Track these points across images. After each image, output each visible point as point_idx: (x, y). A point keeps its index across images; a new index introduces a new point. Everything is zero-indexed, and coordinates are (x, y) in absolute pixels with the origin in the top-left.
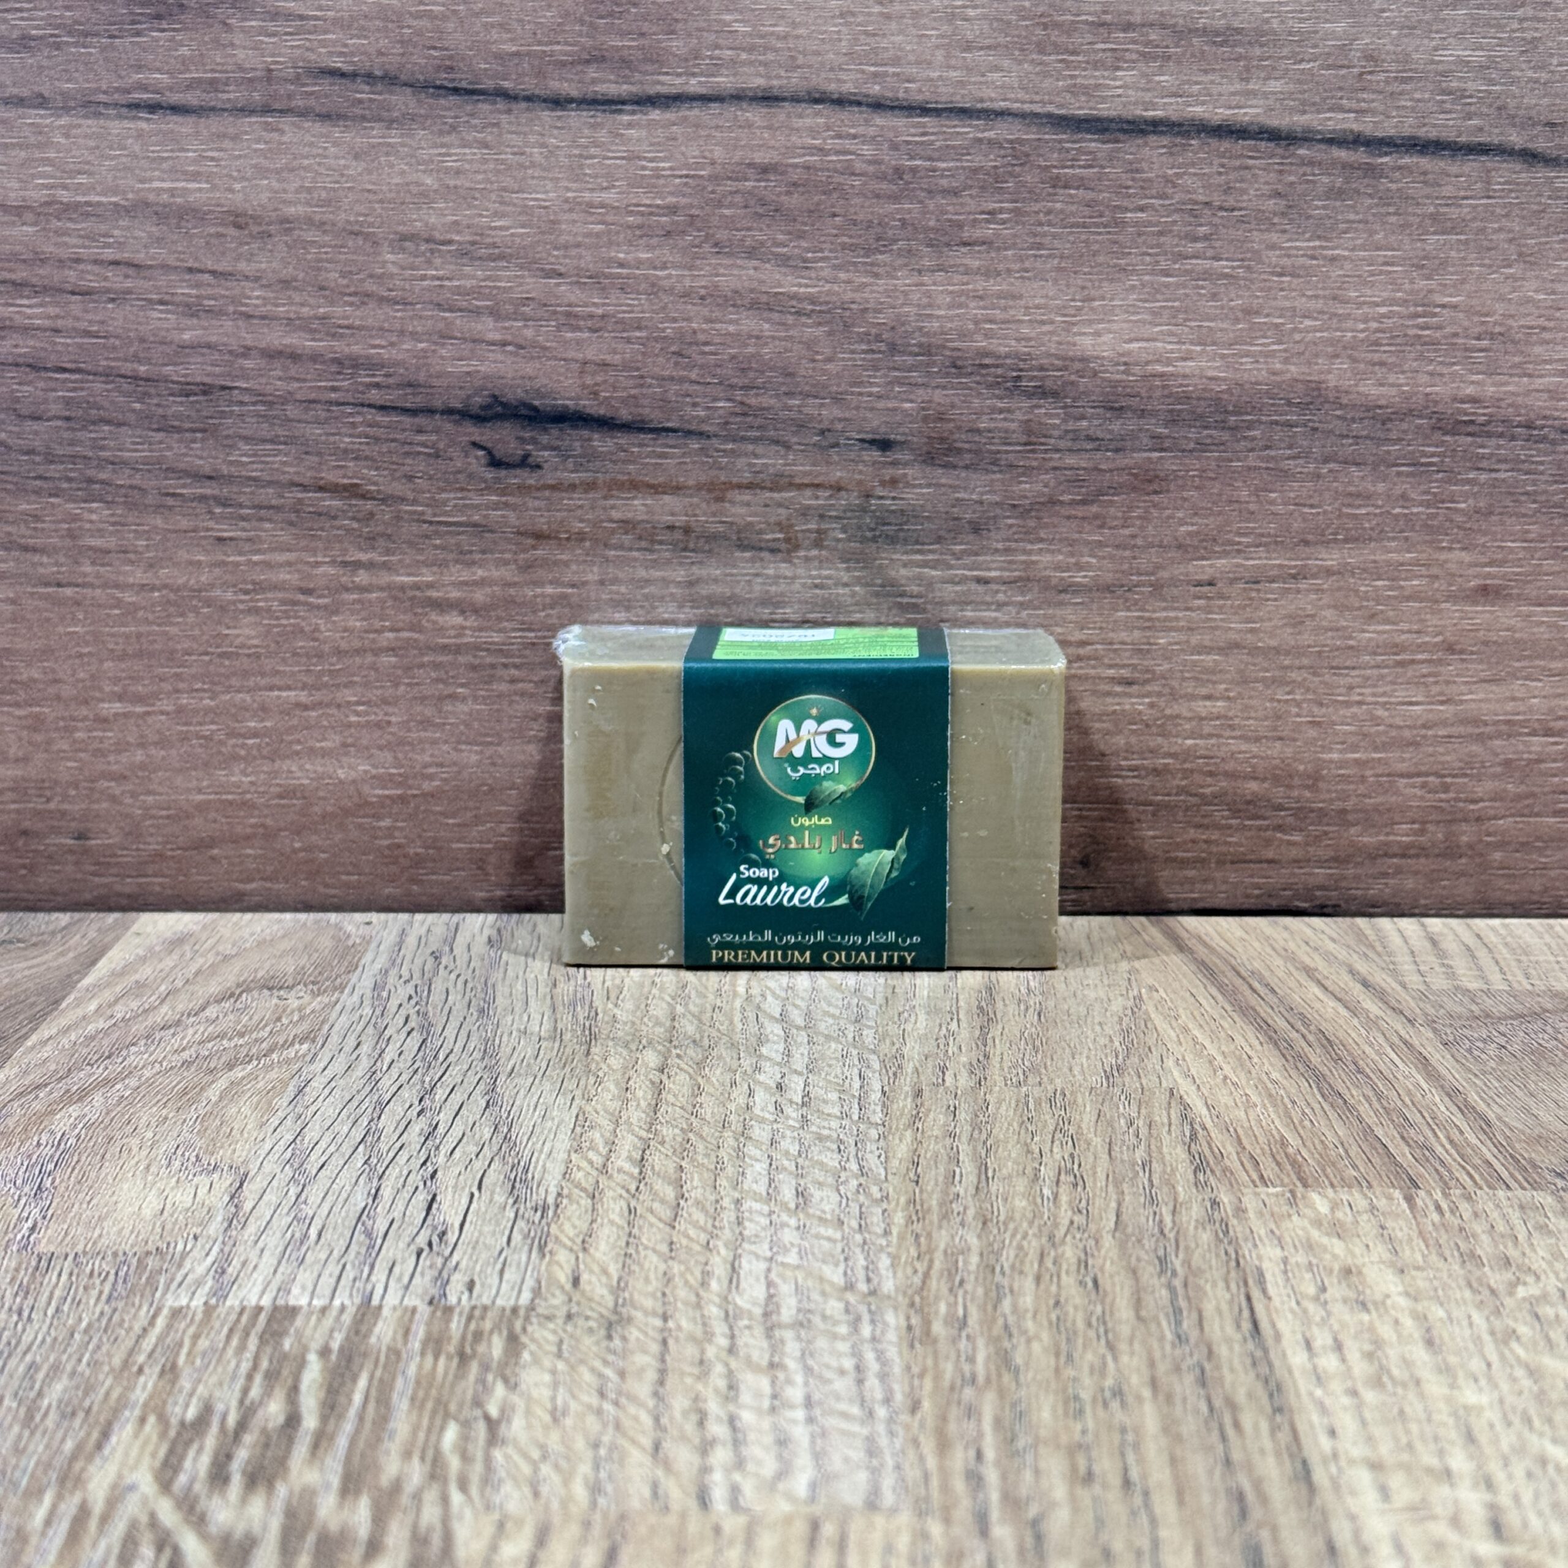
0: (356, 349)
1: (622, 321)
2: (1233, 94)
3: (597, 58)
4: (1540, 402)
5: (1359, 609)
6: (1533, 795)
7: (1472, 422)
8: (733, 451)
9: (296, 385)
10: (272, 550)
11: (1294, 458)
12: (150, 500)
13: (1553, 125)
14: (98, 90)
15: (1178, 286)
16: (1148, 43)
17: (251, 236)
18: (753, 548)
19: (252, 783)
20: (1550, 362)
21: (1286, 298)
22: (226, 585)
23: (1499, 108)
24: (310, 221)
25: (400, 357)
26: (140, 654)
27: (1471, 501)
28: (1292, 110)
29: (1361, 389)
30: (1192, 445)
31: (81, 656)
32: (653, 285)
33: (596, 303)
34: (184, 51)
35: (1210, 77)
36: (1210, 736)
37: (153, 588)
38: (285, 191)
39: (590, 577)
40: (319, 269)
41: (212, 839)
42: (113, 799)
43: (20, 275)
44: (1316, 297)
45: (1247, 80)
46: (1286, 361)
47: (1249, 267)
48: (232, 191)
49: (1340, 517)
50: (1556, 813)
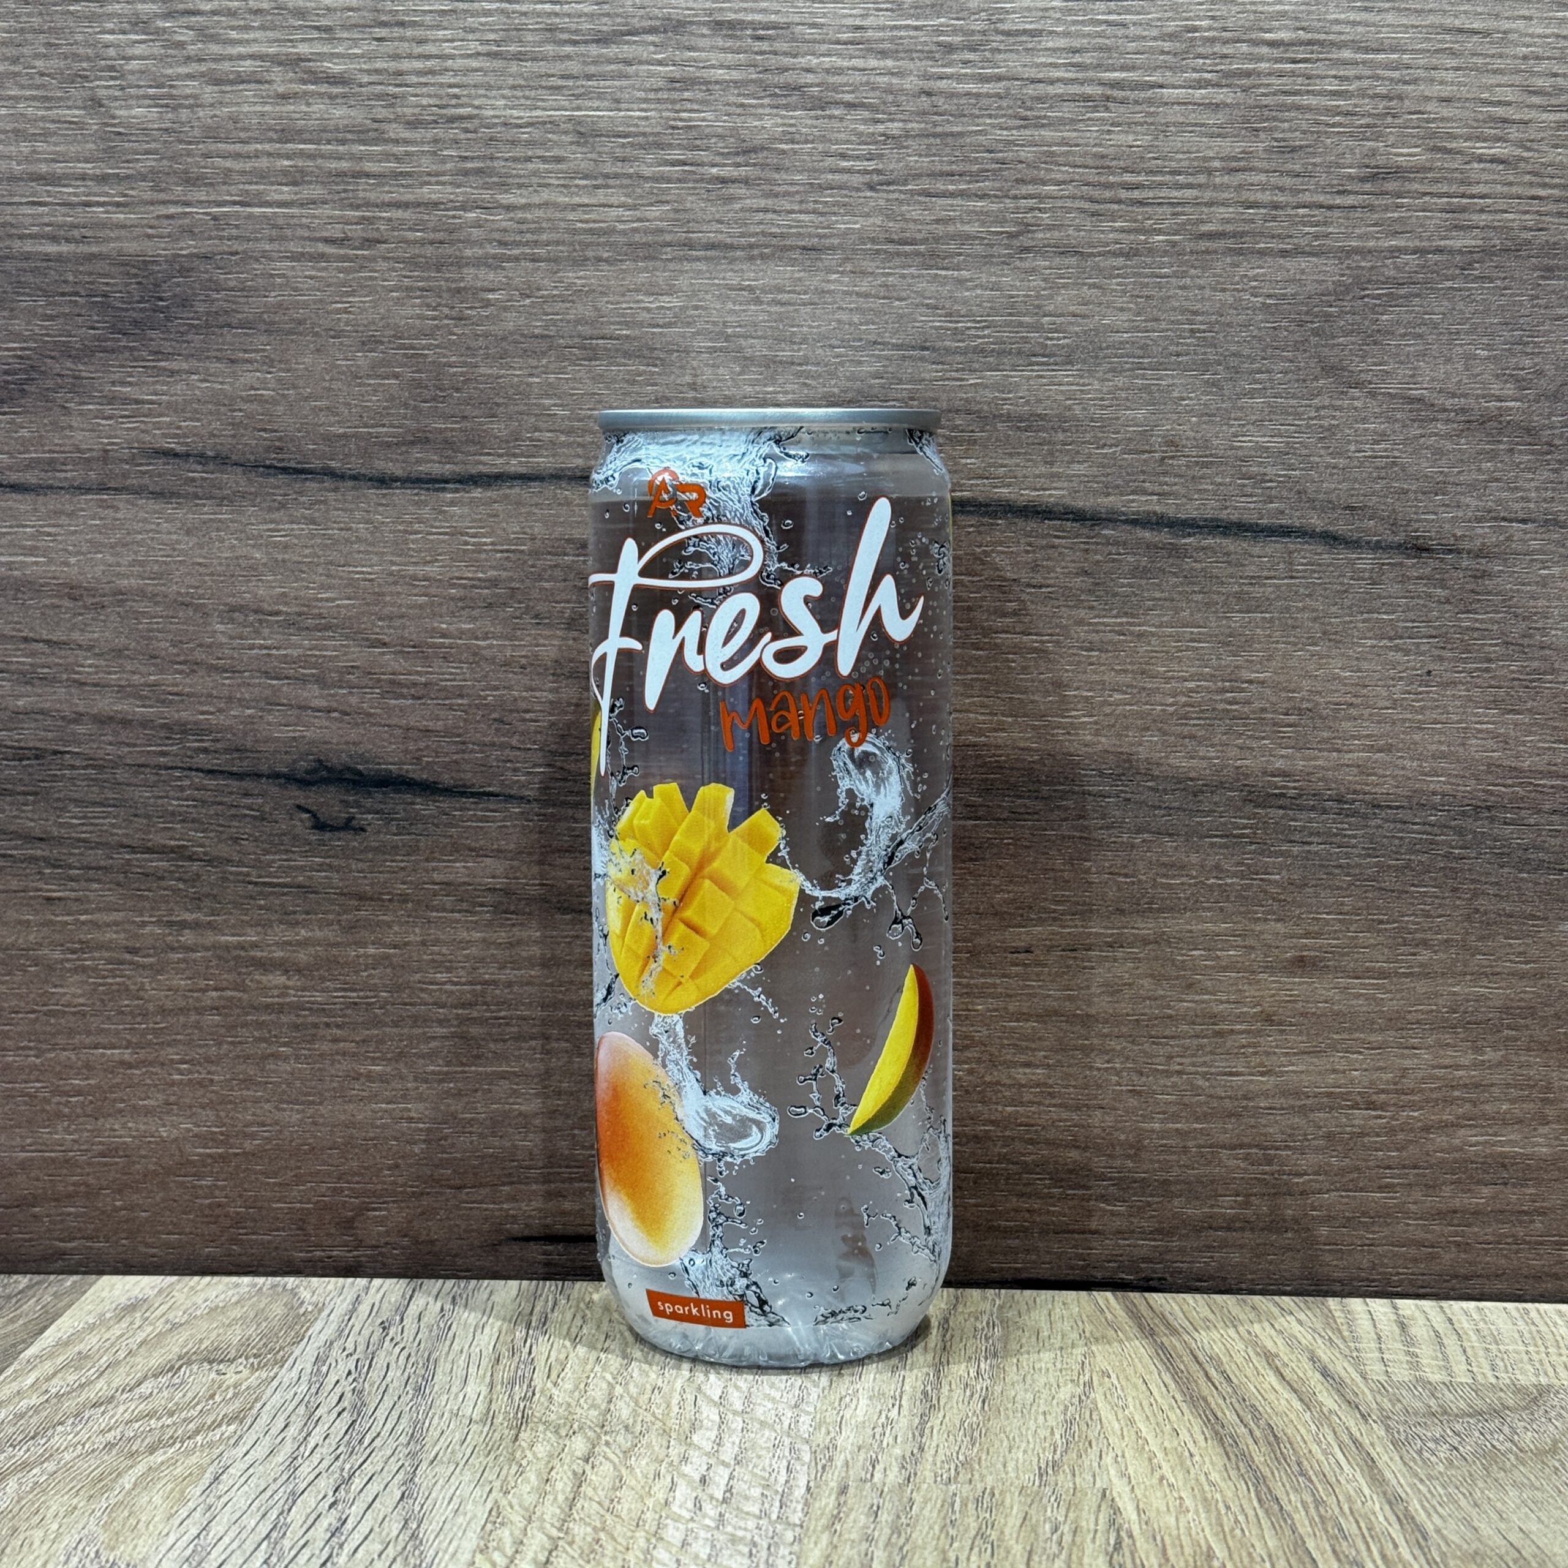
1: (444, 688)
2: (1039, 476)
3: (421, 440)
4: (1350, 777)
5: (1177, 978)
6: (1357, 1169)
7: (1283, 795)
8: (553, 815)
9: (126, 749)
10: (99, 910)
11: (1108, 828)
17: (85, 607)
18: (574, 911)
19: (74, 1141)
22: (53, 944)
24: (142, 593)
25: (228, 723)
27: (1284, 873)
28: (1095, 492)
29: (1170, 761)
30: (1005, 815)
32: (475, 654)
33: (419, 672)
34: (24, 433)
38: (119, 565)
39: (412, 938)
40: (150, 638)
41: (35, 1197)
44: (1125, 671)
45: (1052, 464)
46: (1097, 733)
47: (1058, 642)
48: (66, 564)
49: (1154, 887)
50: (1381, 1188)
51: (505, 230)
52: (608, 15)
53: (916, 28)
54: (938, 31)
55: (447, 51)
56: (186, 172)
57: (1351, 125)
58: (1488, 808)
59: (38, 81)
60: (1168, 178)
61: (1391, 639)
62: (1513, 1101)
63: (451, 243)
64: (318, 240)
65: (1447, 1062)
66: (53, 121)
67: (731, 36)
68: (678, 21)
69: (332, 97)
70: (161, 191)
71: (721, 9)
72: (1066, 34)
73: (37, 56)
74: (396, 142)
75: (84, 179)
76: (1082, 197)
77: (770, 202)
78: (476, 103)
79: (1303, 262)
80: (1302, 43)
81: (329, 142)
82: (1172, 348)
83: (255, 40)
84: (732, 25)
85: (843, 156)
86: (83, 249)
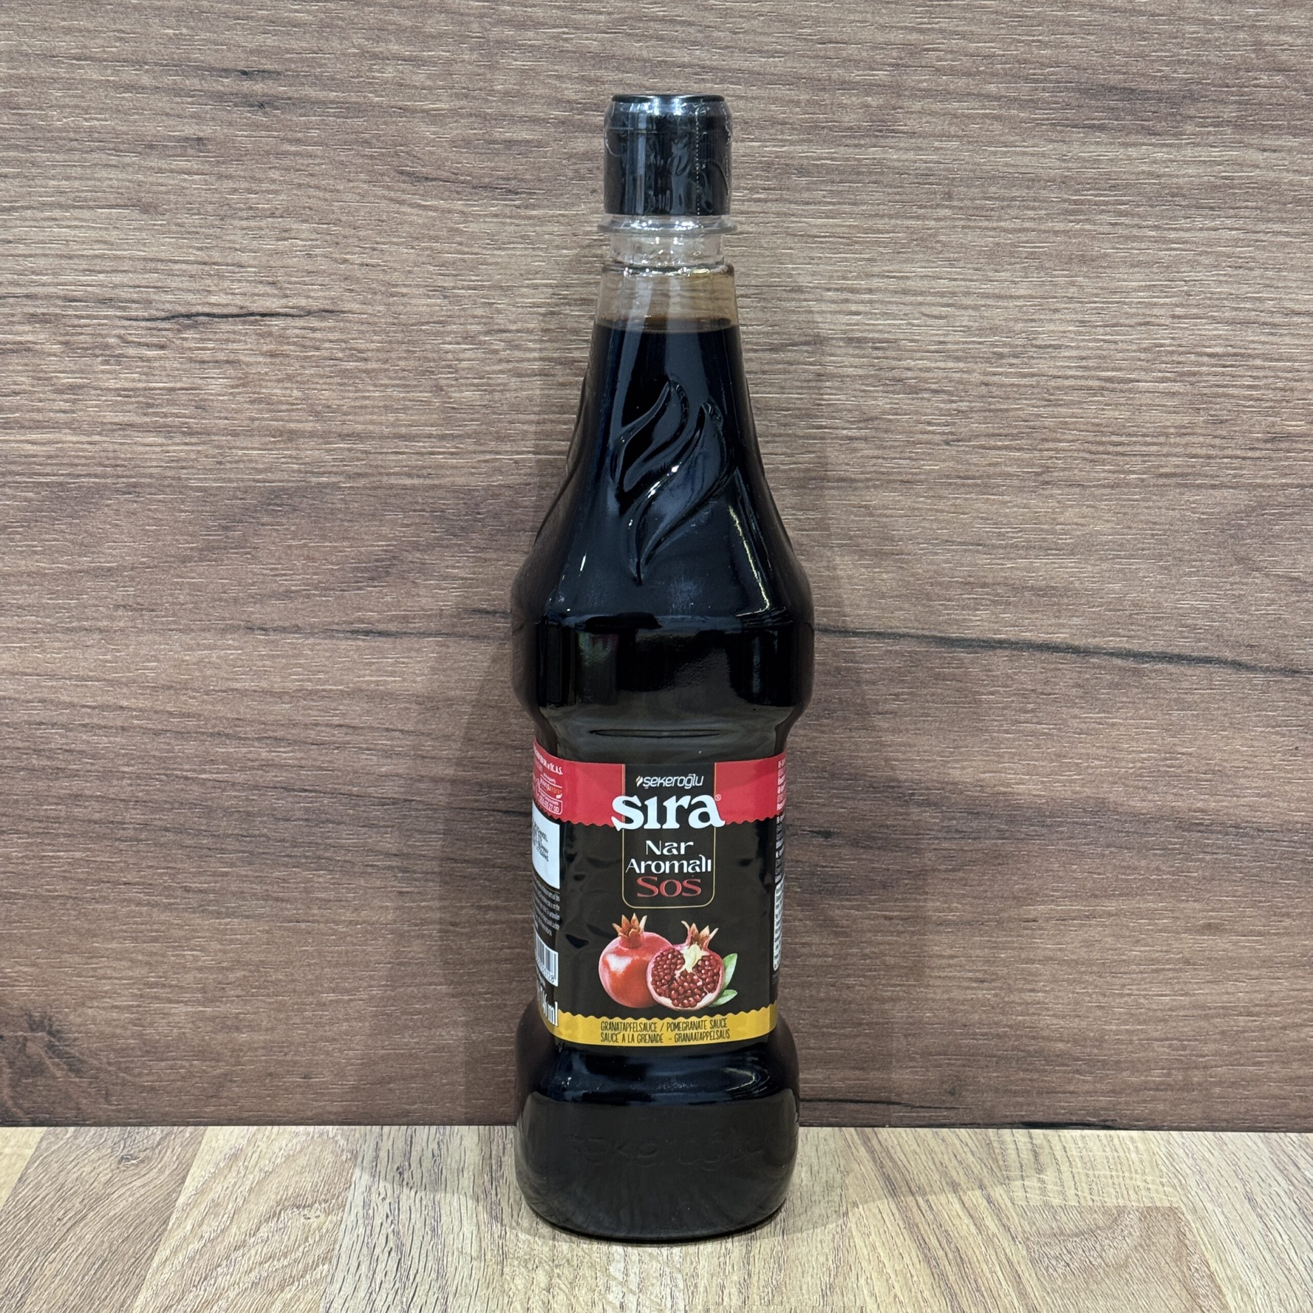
0: (491, 776)
12: (356, 870)
13: (1252, 646)
14: (333, 623)
15: (1014, 740)
16: (997, 595)
21: (1083, 747)
26: (347, 964)
31: (309, 965)
35: (1036, 615)
36: (1034, 1014)
37: (357, 924)
42: (327, 1053)
43: (279, 734)
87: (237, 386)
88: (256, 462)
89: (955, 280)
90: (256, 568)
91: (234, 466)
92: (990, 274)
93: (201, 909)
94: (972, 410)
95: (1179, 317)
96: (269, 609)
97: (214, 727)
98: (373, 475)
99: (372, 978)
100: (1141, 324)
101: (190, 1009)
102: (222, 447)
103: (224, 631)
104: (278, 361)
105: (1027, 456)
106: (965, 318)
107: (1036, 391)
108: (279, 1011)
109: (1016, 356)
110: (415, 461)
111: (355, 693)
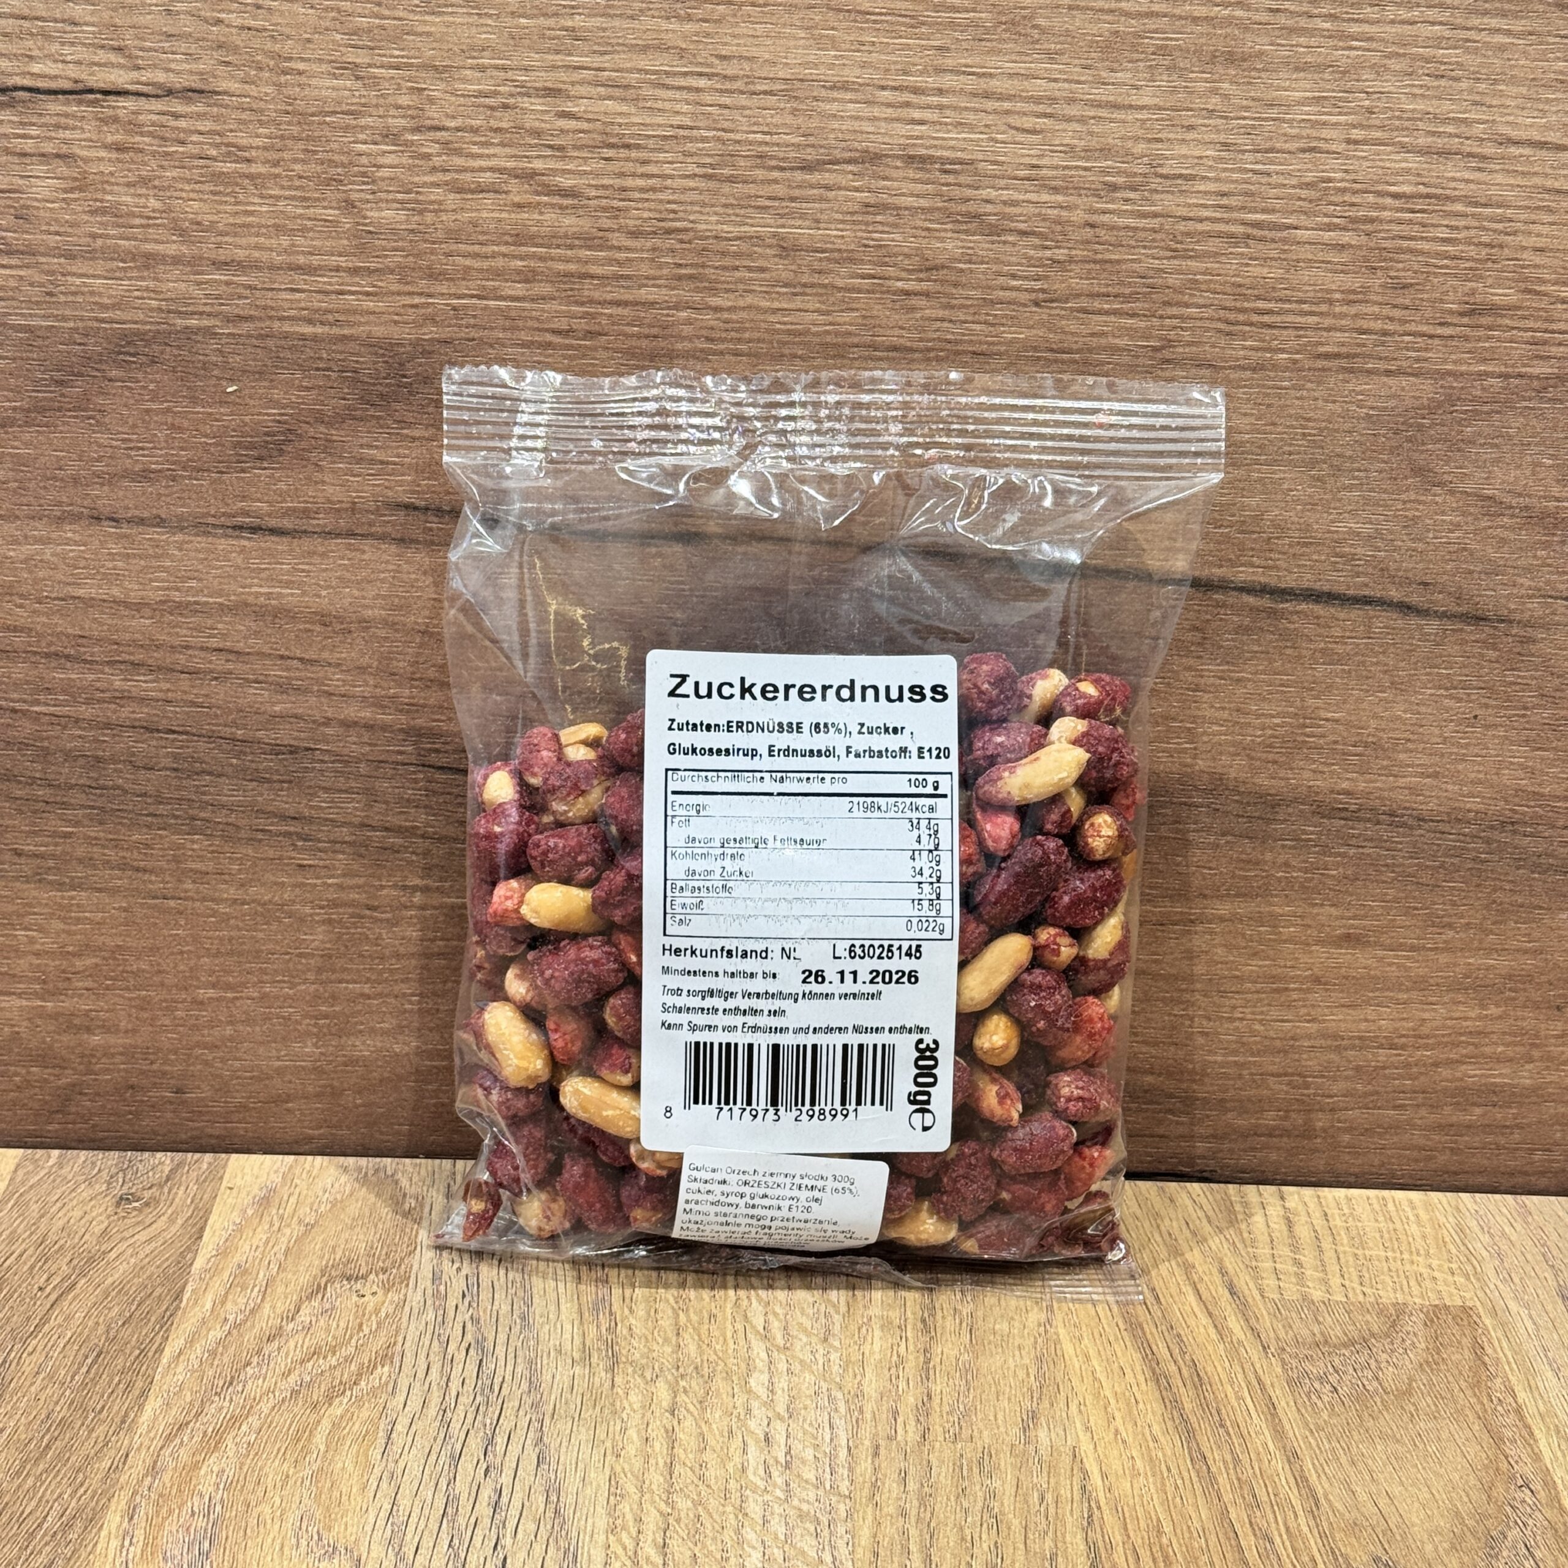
0: (420, 722)
4: (1401, 796)
5: (1245, 948)
6: (1377, 1093)
7: (1346, 809)
9: (368, 748)
10: (344, 875)
11: (1198, 831)
12: (243, 834)
13: (1426, 584)
14: (208, 514)
17: (334, 632)
19: (322, 1054)
20: (1412, 766)
21: (1198, 708)
22: (304, 902)
23: (1382, 570)
24: (384, 622)
26: (231, 953)
27: (1340, 869)
28: (1211, 564)
29: (1256, 781)
31: (182, 953)
34: (282, 486)
37: (243, 904)
38: (364, 598)
40: (391, 659)
41: (288, 1096)
42: (206, 1063)
43: (139, 657)
44: (1223, 708)
46: (1195, 757)
47: (1169, 684)
48: (319, 596)
49: (1233, 877)
50: (1395, 1108)
51: (712, 328)
52: (813, 146)
53: (1086, 169)
54: (1104, 172)
55: (668, 172)
56: (429, 268)
57: (1456, 268)
58: (1512, 823)
59: (297, 183)
60: (1294, 306)
61: (1447, 689)
62: (1507, 1045)
63: (664, 337)
64: (547, 330)
65: (1457, 1015)
66: (309, 219)
67: (921, 169)
68: (876, 154)
69: (561, 207)
70: (407, 283)
71: (914, 145)
72: (1217, 180)
73: (295, 161)
74: (619, 248)
75: (337, 271)
76: (1219, 319)
77: (947, 312)
78: (692, 218)
79: (1404, 381)
80: (1421, 196)
81: (558, 247)
82: (1286, 448)
83: (494, 155)
84: (923, 159)
85: (1014, 276)
86: (335, 331)
87: (71, 190)
88: (100, 294)
89: (1055, 80)
90: (103, 438)
91: (70, 298)
92: (1104, 74)
93: (38, 878)
94: (1071, 260)
95: (1356, 142)
96: (121, 493)
97: (49, 645)
98: (260, 319)
99: (264, 971)
100: (1304, 151)
101: (24, 1003)
102: (52, 273)
103: (60, 520)
104: (126, 156)
105: (1143, 324)
106: (1068, 134)
107: (1158, 236)
108: (142, 1009)
109: (1134, 189)
110: (318, 302)
111: (239, 608)
